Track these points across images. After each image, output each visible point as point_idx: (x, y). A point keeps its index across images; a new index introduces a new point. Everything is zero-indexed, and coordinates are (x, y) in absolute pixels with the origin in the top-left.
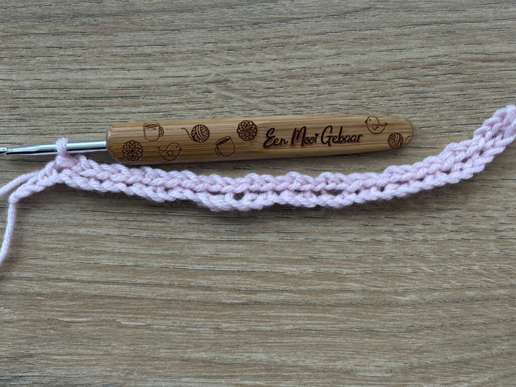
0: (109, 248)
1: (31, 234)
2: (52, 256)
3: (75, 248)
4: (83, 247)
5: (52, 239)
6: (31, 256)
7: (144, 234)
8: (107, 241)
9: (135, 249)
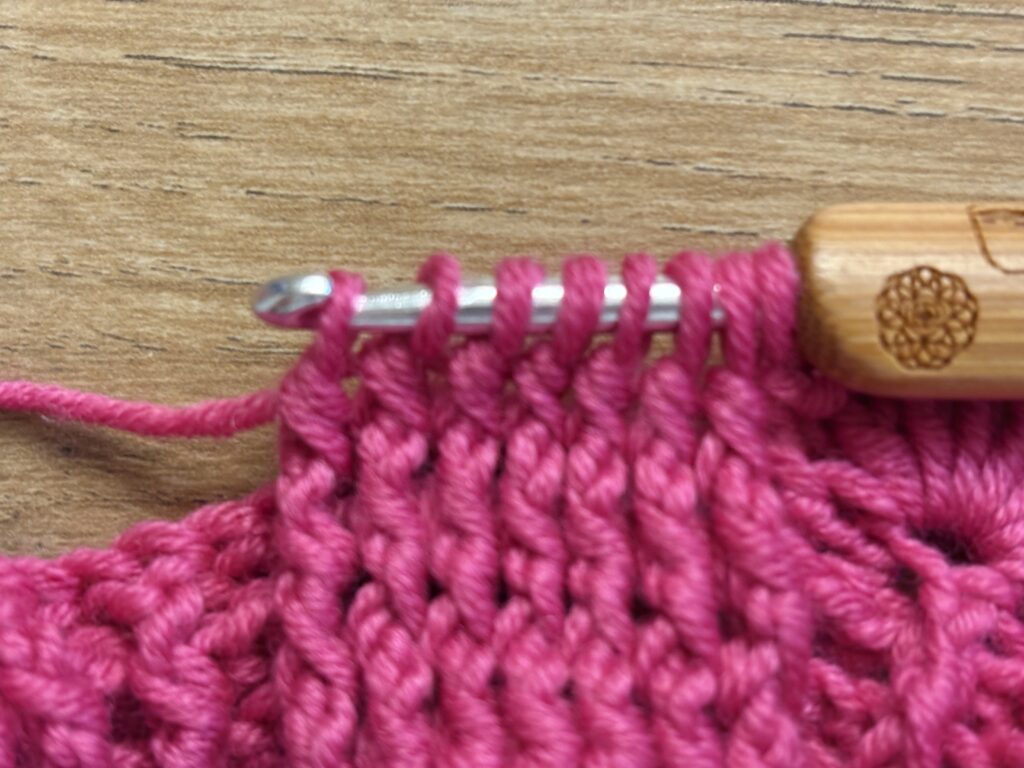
0: (798, 168)
1: (458, 100)
2: (548, 199)
3: (649, 166)
4: (686, 158)
5: (550, 123)
6: (459, 198)
7: (958, 102)
8: (792, 134)
9: (917, 170)
